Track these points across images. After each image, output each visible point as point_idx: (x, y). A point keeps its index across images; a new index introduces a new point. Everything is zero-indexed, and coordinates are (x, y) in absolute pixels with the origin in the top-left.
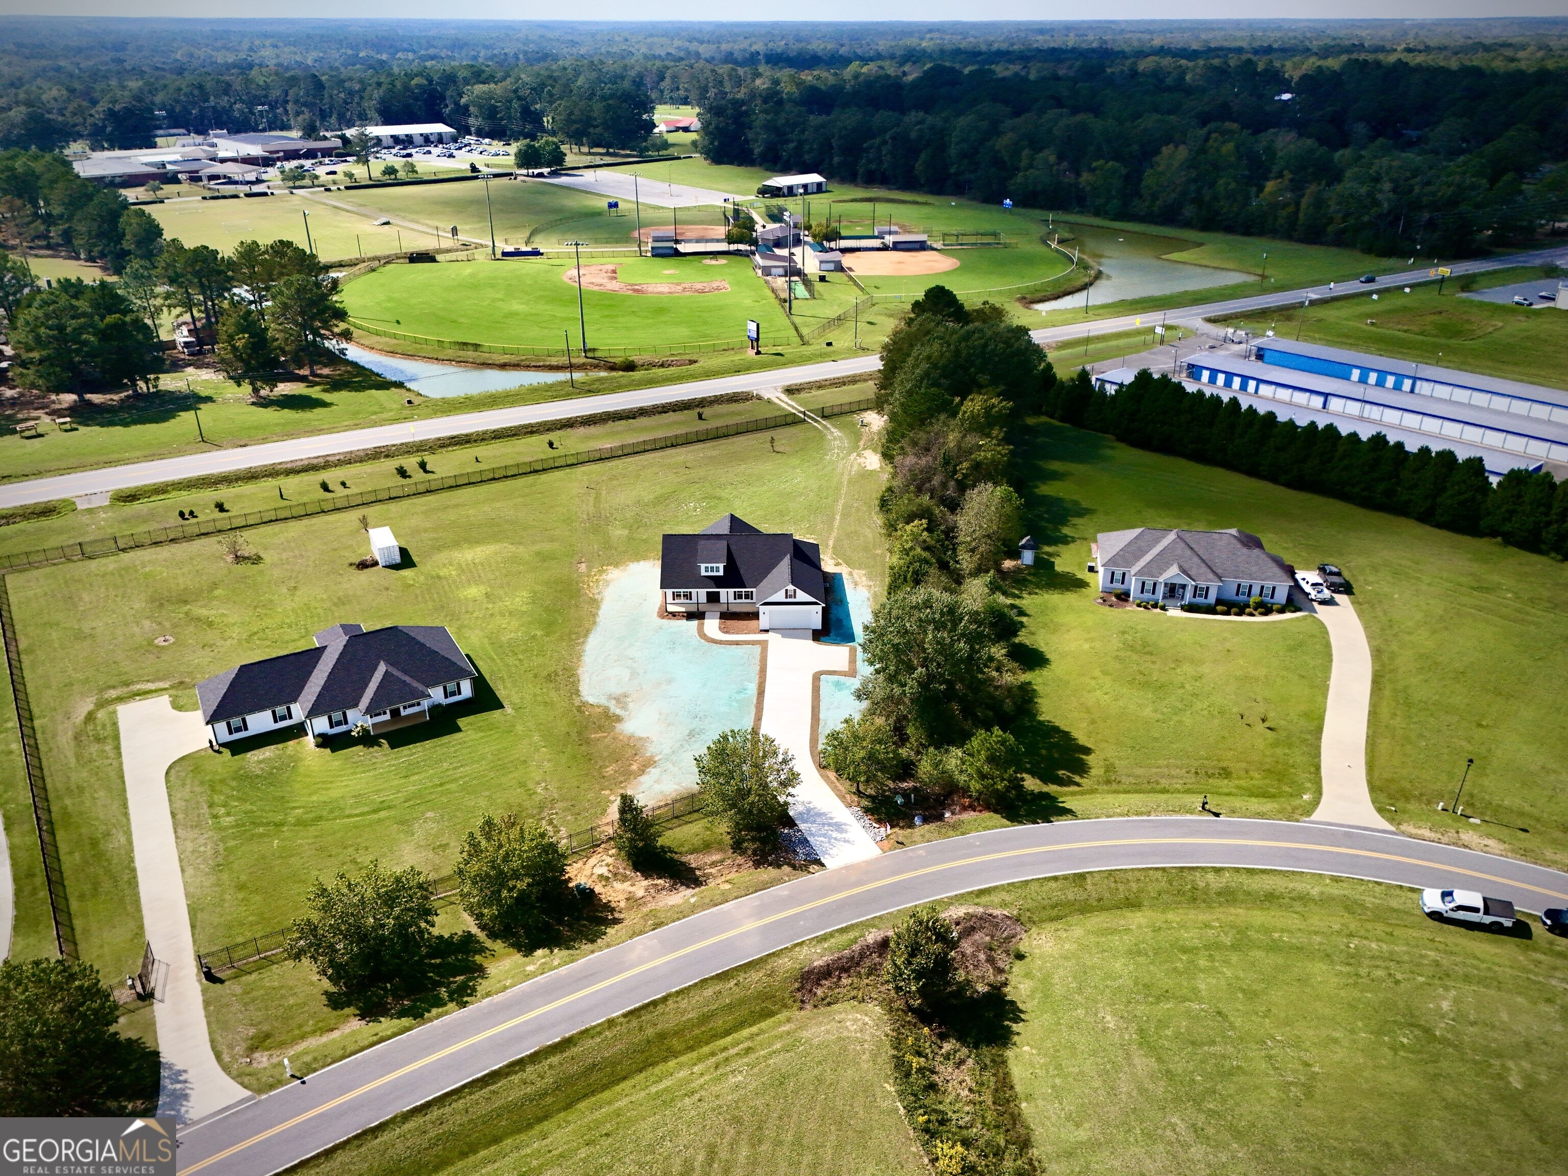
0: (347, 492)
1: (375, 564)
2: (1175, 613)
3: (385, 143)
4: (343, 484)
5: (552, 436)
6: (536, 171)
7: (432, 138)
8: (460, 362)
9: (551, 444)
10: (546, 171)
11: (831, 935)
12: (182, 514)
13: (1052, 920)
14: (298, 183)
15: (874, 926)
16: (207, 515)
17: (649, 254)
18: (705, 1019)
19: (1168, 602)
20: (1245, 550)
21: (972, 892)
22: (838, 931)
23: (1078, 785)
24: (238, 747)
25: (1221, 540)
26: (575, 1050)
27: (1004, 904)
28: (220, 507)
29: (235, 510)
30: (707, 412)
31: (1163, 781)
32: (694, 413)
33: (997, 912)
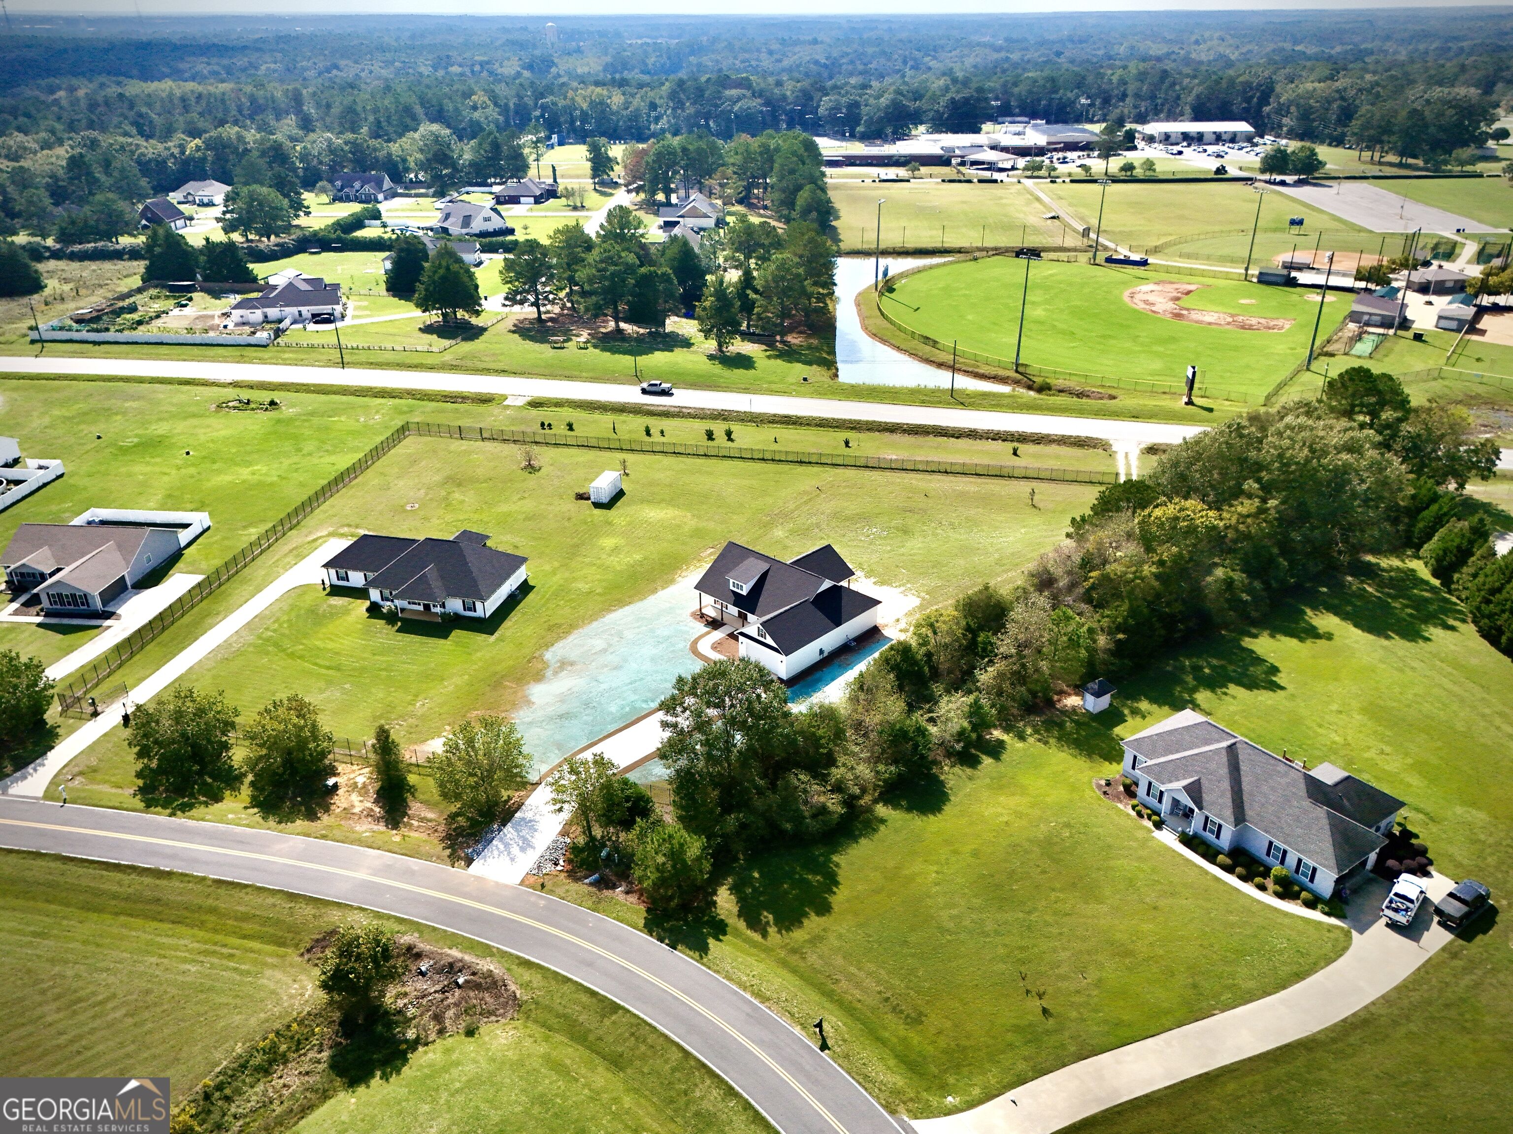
0: (662, 439)
1: (588, 498)
2: (1168, 838)
3: (1172, 140)
4: (662, 432)
5: (851, 435)
6: (1279, 178)
7: (1224, 137)
8: (913, 355)
9: (847, 443)
10: (1290, 179)
11: (389, 917)
12: (543, 424)
13: (543, 1025)
14: (1036, 174)
15: (421, 932)
16: (560, 430)
17: (1255, 280)
18: (245, 918)
19: (1169, 820)
20: (1307, 803)
21: (518, 957)
22: (396, 918)
23: (765, 935)
24: (336, 591)
25: (1286, 775)
26: (163, 883)
27: (526, 986)
28: (570, 427)
29: (579, 431)
30: (1022, 448)
31: (844, 984)
32: (1009, 446)
33: (512, 987)
